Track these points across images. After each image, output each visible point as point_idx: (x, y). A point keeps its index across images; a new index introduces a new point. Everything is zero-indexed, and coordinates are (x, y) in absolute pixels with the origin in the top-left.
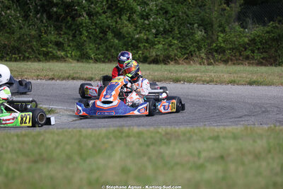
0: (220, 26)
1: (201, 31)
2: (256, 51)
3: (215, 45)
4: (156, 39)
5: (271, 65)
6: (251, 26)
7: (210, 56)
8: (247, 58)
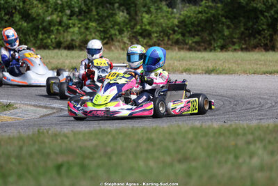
0: (144, 6)
1: (123, 12)
2: (187, 34)
3: (139, 27)
4: (70, 21)
5: (205, 50)
6: (180, 6)
7: (134, 40)
8: (177, 42)
